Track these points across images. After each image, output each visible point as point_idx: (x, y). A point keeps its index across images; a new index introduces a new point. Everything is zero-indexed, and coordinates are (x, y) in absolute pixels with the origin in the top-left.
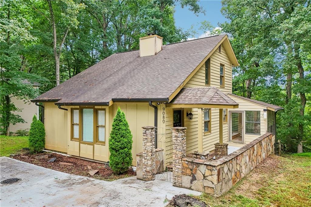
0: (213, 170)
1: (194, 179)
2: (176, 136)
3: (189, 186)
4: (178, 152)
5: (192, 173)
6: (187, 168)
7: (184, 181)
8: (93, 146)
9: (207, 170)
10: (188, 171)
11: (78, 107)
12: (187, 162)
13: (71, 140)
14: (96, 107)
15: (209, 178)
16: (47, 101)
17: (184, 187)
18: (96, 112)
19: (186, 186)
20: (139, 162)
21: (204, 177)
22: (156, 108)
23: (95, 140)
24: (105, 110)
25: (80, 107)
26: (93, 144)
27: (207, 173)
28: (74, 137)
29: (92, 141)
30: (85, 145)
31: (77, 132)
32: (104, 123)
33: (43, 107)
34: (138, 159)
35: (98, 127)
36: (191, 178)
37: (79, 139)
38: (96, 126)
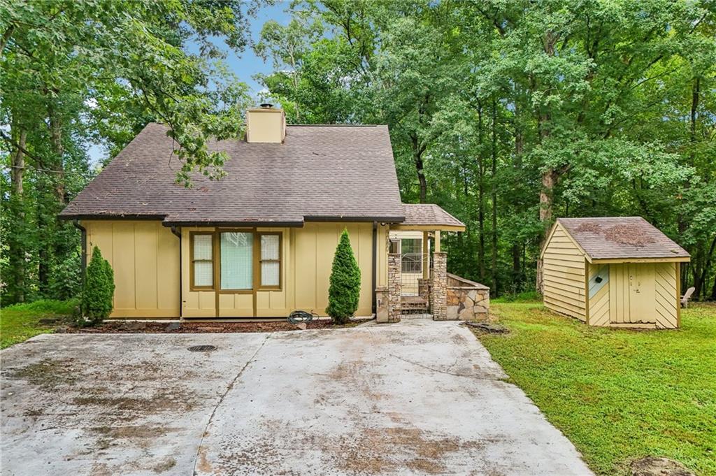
0: (485, 294)
1: (462, 307)
2: (439, 262)
3: (456, 317)
4: (441, 281)
5: (459, 302)
6: (453, 297)
7: (449, 312)
8: (252, 295)
9: (478, 295)
10: (455, 300)
11: (213, 229)
12: (453, 291)
13: (191, 290)
14: (259, 229)
15: (481, 303)
16: (122, 217)
17: (450, 320)
19: (452, 318)
20: (381, 300)
21: (475, 303)
22: (375, 231)
23: (257, 285)
24: (280, 235)
25: (217, 230)
26: (252, 291)
27: (478, 298)
28: (196, 284)
29: (249, 287)
30: (233, 295)
31: (204, 275)
32: (276, 257)
33: (83, 230)
34: (379, 297)
35: (261, 262)
36: (458, 307)
37: (215, 287)
38: (258, 262)
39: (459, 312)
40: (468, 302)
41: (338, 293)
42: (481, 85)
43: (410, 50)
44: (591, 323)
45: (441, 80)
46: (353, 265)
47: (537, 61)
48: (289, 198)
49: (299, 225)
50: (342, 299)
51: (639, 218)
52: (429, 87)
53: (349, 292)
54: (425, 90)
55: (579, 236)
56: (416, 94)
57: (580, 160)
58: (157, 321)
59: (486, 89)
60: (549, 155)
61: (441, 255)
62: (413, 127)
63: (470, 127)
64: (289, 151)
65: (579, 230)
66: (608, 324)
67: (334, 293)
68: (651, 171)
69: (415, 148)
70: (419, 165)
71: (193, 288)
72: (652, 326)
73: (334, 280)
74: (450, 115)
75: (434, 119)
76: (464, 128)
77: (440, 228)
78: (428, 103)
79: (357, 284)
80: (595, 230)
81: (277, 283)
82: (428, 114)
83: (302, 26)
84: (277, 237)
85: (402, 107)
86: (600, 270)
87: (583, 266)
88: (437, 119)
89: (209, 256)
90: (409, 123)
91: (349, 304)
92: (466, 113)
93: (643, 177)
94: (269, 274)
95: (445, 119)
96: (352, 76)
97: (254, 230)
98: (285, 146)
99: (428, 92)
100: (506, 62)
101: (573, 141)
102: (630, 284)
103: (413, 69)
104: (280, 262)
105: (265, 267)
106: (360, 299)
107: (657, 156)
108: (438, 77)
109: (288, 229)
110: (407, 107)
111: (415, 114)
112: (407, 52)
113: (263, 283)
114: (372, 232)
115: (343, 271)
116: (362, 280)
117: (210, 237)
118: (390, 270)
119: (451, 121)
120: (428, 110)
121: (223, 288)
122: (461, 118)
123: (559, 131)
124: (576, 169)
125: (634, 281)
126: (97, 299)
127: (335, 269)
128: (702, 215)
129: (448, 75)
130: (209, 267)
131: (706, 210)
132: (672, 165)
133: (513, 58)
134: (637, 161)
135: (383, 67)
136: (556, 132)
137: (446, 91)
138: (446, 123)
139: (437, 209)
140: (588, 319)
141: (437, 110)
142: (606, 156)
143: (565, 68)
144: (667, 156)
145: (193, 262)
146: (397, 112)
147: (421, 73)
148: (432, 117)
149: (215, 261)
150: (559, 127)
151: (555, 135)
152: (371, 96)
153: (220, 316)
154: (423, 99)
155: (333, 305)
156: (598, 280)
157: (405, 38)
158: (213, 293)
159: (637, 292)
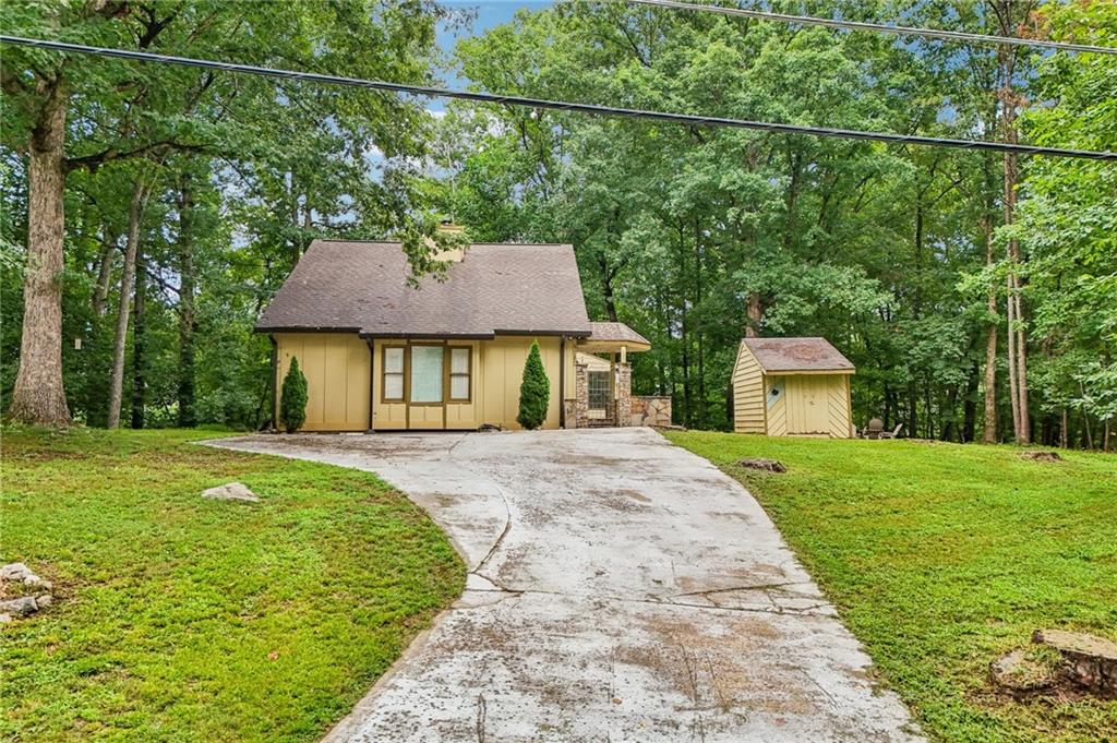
0: (667, 402)
1: (646, 415)
2: (624, 372)
3: (641, 423)
4: (626, 390)
5: (643, 410)
6: (637, 406)
7: (633, 419)
8: (442, 408)
9: (660, 404)
10: (640, 409)
11: (404, 342)
12: (637, 400)
13: (382, 402)
14: (450, 342)
15: (664, 411)
17: (635, 426)
18: (447, 353)
19: (637, 424)
20: (568, 409)
21: (658, 411)
22: (562, 345)
23: (447, 399)
24: (470, 348)
25: (409, 341)
26: (442, 404)
27: (661, 406)
28: (387, 397)
29: (439, 400)
30: (423, 408)
31: (394, 387)
32: (465, 371)
33: (274, 343)
34: (567, 406)
35: (451, 375)
36: (642, 414)
37: (405, 398)
38: (447, 376)
39: (643, 419)
40: (651, 410)
41: (528, 401)
42: (674, 201)
43: (597, 161)
44: (770, 435)
45: (631, 195)
46: (544, 374)
47: (732, 177)
48: (476, 315)
49: (489, 337)
50: (533, 406)
51: (821, 338)
52: (618, 203)
53: (539, 399)
54: (613, 206)
55: (760, 353)
56: (603, 209)
57: (784, 286)
59: (679, 206)
60: (751, 280)
61: (626, 365)
62: (601, 247)
63: (663, 248)
64: (469, 270)
65: (761, 348)
66: (785, 435)
67: (525, 401)
68: (852, 297)
69: (603, 271)
70: (609, 292)
71: (384, 400)
72: (825, 436)
73: (523, 389)
74: (641, 233)
75: (623, 238)
76: (656, 249)
77: (626, 343)
78: (617, 219)
79: (547, 393)
80: (776, 348)
81: (467, 397)
82: (618, 233)
83: (460, 120)
84: (467, 350)
85: (588, 224)
86: (777, 382)
87: (761, 380)
88: (627, 239)
89: (400, 370)
90: (596, 243)
91: (539, 411)
92: (660, 233)
93: (844, 304)
94: (459, 388)
95: (635, 239)
96: (523, 184)
97: (445, 343)
98: (464, 265)
99: (617, 208)
100: (700, 177)
101: (776, 264)
102: (805, 397)
103: (600, 181)
104: (469, 376)
105: (454, 380)
106: (549, 408)
107: (858, 282)
108: (629, 191)
109: (478, 342)
110: (594, 225)
111: (602, 233)
112: (593, 163)
113: (453, 397)
114: (559, 347)
115: (534, 379)
116: (551, 390)
117: (401, 350)
118: (578, 380)
119: (643, 241)
120: (618, 230)
121: (413, 400)
122: (653, 238)
123: (761, 253)
124: (779, 296)
125: (808, 393)
126: (295, 407)
127: (525, 378)
128: (917, 348)
129: (639, 189)
130: (400, 380)
131: (921, 343)
132: (873, 292)
133: (707, 172)
134: (839, 286)
135: (567, 180)
136: (758, 254)
137: (636, 207)
138: (637, 243)
139: (623, 328)
140: (767, 430)
141: (628, 228)
142: (811, 282)
143: (760, 185)
144: (868, 282)
145: (384, 375)
146: (582, 230)
147: (609, 186)
148: (621, 236)
149: (406, 374)
150: (762, 249)
151: (757, 256)
152: (551, 211)
153: (410, 428)
154: (613, 215)
155: (523, 412)
156: (775, 393)
157: (591, 147)
158: (403, 406)
159: (812, 403)
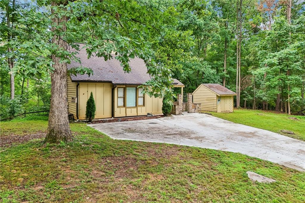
7: (193, 111)
10: (194, 107)
11: (124, 86)
17: (193, 113)
18: (137, 90)
20: (177, 108)
21: (198, 107)
25: (126, 86)
26: (136, 107)
28: (119, 105)
30: (131, 109)
35: (138, 97)
36: (194, 109)
37: (124, 106)
39: (195, 110)
44: (218, 112)
58: (105, 119)
66: (221, 112)
71: (118, 107)
72: (229, 112)
80: (213, 87)
81: (143, 104)
86: (219, 98)
87: (216, 97)
89: (122, 96)
97: (136, 87)
104: (144, 97)
105: (139, 99)
113: (139, 105)
117: (123, 89)
121: (127, 106)
125: (225, 100)
130: (122, 99)
145: (118, 97)
149: (124, 98)
153: (127, 116)
156: (219, 101)
158: (124, 108)
159: (226, 103)
